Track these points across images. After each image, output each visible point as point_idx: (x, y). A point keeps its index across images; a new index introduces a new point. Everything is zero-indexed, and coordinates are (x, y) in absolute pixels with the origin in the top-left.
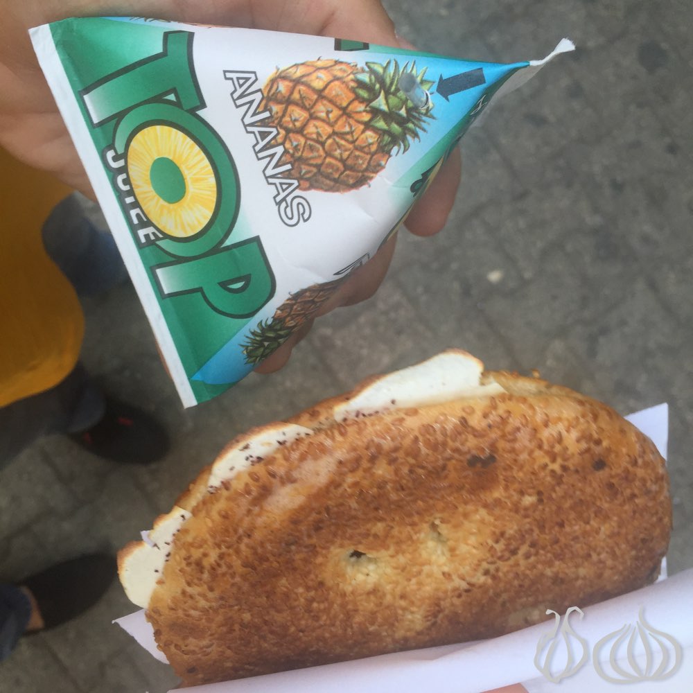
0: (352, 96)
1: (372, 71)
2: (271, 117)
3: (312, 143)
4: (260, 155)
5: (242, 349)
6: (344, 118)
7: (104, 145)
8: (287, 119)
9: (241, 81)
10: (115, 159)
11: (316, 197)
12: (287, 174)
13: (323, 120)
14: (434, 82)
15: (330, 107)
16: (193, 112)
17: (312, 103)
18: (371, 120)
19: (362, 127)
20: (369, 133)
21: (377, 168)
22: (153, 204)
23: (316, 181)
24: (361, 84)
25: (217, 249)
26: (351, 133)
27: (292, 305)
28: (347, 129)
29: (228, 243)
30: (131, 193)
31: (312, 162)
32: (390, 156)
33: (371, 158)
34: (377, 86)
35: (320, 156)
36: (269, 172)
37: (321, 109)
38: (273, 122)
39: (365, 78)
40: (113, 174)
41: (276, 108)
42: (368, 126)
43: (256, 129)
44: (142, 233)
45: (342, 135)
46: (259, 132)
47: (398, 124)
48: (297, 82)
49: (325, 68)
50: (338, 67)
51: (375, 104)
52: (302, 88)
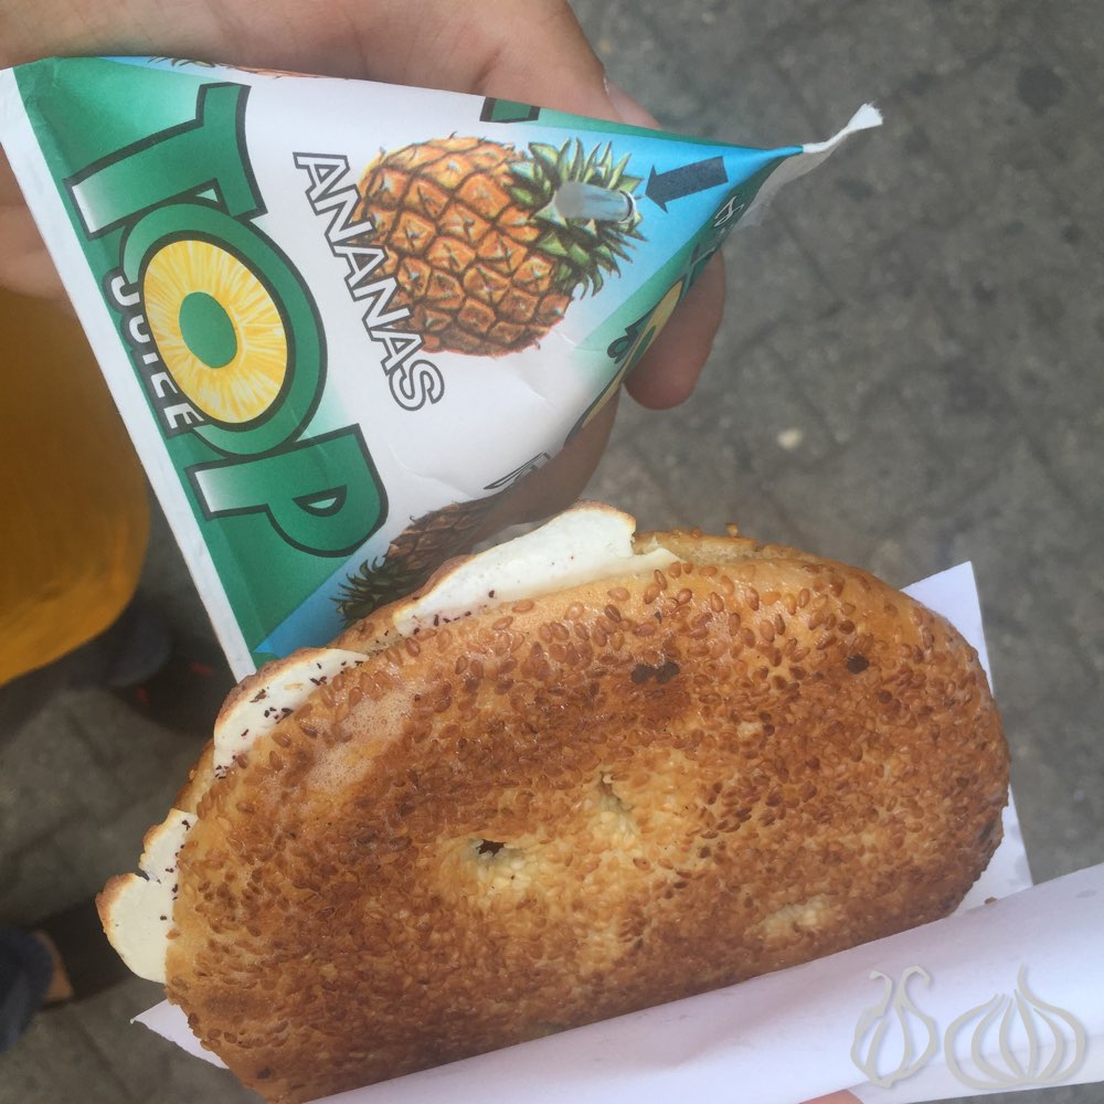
0: (505, 200)
1: (539, 160)
2: (374, 230)
3: (441, 275)
4: (358, 293)
5: (335, 605)
6: (494, 235)
7: (106, 268)
8: (400, 234)
9: (323, 171)
10: (126, 291)
11: (451, 363)
12: (403, 325)
13: (459, 239)
14: (641, 180)
15: (470, 217)
16: (245, 219)
17: (439, 211)
18: (537, 240)
19: (523, 251)
20: (535, 261)
21: (551, 318)
22: (187, 368)
23: (452, 337)
24: (520, 181)
25: (290, 444)
26: (507, 259)
27: (416, 538)
28: (499, 253)
29: (308, 434)
30: (152, 347)
31: (443, 305)
32: (571, 299)
33: (539, 303)
34: (547, 184)
35: (456, 297)
36: (373, 320)
37: (456, 220)
38: (378, 239)
39: (527, 169)
40: (121, 315)
41: (381, 217)
42: (533, 249)
43: (349, 251)
44: (170, 412)
45: (491, 263)
46: (355, 255)
47: (582, 246)
48: (415, 174)
49: (462, 153)
50: (482, 151)
51: (544, 213)
52: (422, 184)
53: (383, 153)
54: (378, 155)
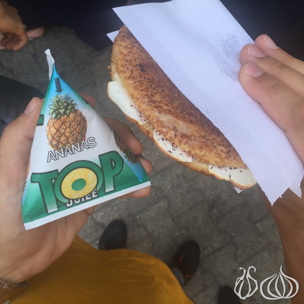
0: (59, 120)
1: (52, 113)
3: (71, 135)
4: (74, 152)
5: (133, 164)
6: (65, 124)
7: (65, 207)
8: (64, 142)
9: (52, 157)
10: (70, 203)
11: (88, 135)
12: (80, 144)
13: (65, 130)
14: (57, 94)
15: (61, 128)
16: (59, 174)
17: (60, 134)
18: (67, 115)
19: (68, 118)
20: (70, 116)
21: (81, 114)
22: (86, 191)
23: (83, 134)
24: (56, 117)
25: (102, 170)
26: (70, 122)
27: (120, 146)
28: (68, 123)
29: (100, 166)
30: (81, 199)
31: (77, 135)
32: (78, 110)
33: (78, 116)
34: (57, 112)
35: (76, 133)
36: (79, 150)
37: (62, 131)
38: (64, 147)
39: (54, 115)
40: (74, 205)
41: (60, 146)
44: (94, 196)
45: (70, 125)
46: (67, 152)
47: (68, 106)
48: (53, 138)
49: (50, 128)
50: (50, 124)
51: (62, 113)
52: (55, 136)
53: (49, 144)
54: (49, 145)
